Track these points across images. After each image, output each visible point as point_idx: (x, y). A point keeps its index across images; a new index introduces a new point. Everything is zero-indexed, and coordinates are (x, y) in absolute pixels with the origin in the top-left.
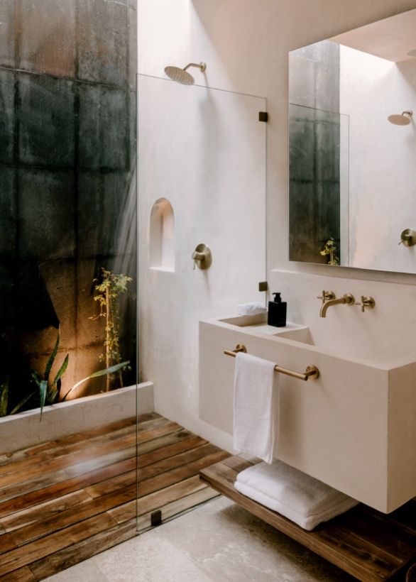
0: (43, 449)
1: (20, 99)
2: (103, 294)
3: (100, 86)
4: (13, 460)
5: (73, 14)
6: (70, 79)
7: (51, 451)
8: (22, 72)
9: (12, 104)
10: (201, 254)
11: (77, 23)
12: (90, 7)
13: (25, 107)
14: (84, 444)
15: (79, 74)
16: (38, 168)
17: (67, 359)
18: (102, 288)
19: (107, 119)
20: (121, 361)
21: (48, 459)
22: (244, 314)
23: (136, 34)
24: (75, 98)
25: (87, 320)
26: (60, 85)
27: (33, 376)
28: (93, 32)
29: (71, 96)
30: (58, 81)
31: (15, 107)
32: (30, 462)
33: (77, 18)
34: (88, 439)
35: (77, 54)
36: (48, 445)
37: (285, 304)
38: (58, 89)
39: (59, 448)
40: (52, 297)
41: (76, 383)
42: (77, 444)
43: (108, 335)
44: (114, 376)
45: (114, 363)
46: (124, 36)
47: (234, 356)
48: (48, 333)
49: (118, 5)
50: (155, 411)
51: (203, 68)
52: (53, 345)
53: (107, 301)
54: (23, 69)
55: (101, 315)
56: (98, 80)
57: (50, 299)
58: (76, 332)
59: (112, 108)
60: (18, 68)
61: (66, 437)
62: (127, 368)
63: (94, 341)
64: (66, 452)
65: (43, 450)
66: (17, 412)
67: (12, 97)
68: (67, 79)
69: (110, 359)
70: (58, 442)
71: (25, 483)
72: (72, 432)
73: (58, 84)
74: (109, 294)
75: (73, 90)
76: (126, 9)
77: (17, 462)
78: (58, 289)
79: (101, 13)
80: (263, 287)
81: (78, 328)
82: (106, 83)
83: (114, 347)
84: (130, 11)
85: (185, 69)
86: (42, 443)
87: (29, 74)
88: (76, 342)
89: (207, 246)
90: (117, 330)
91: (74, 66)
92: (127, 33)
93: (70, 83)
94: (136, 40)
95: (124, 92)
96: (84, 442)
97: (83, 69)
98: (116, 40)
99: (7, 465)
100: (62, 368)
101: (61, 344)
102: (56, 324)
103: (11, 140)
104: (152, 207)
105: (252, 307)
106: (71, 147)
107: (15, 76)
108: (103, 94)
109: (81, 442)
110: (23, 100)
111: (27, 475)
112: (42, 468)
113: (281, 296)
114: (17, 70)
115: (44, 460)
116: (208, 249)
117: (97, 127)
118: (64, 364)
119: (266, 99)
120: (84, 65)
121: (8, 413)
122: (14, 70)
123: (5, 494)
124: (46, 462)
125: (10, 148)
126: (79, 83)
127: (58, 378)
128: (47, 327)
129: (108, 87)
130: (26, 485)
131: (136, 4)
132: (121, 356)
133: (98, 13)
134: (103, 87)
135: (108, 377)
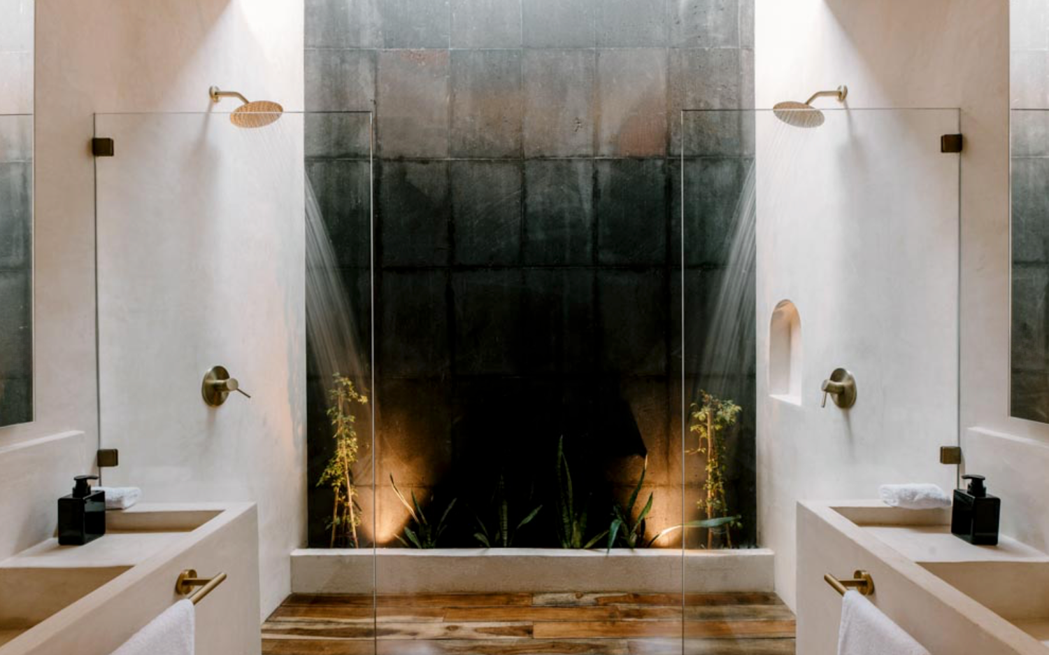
0: (616, 600)
1: (600, 190)
2: (703, 423)
3: (699, 160)
4: (581, 604)
5: (662, 78)
6: (659, 157)
7: (622, 607)
8: (601, 160)
9: (590, 197)
10: (838, 384)
11: (669, 86)
12: (685, 64)
13: (605, 198)
14: (665, 611)
15: (672, 149)
16: (621, 268)
17: (651, 498)
18: (701, 415)
19: (709, 200)
20: (728, 515)
21: (617, 617)
22: (896, 504)
23: (752, 81)
24: (666, 181)
25: (683, 453)
26: (647, 167)
27: (615, 508)
28: (689, 93)
29: (661, 178)
30: (644, 162)
31: (593, 200)
32: (597, 613)
33: (668, 81)
34: (673, 605)
35: (669, 125)
36: (624, 596)
37: (996, 502)
38: (644, 173)
39: (634, 606)
40: (637, 420)
41: (668, 528)
42: (656, 608)
43: (710, 477)
44: (718, 530)
45: (717, 514)
46: (734, 89)
47: (842, 593)
48: (632, 462)
49: (725, 50)
50: (776, 592)
51: (842, 95)
52: (638, 477)
53: (709, 434)
54: (603, 156)
55: (699, 450)
56: (697, 152)
57: (635, 422)
58: (669, 466)
59: (717, 185)
60: (597, 156)
61: (649, 593)
62: (735, 524)
63: (693, 480)
64: (640, 614)
65: (616, 602)
66: (592, 548)
67: (590, 190)
68: (655, 159)
69: (712, 508)
70: (637, 597)
71: (578, 642)
72: (656, 589)
73: (645, 166)
74: (712, 424)
75: (663, 170)
76: (736, 53)
77: (582, 608)
78: (645, 412)
79: (700, 67)
80: (951, 456)
81: (670, 461)
82: (708, 153)
83: (718, 495)
84: (744, 53)
85: (807, 103)
86: (618, 592)
87: (609, 160)
88: (668, 476)
89: (849, 372)
90: (722, 472)
91: (664, 141)
92: (738, 85)
93: (659, 163)
94: (753, 90)
95: (735, 162)
96: (666, 607)
97: (677, 142)
98: (723, 96)
99: (572, 607)
100: (646, 507)
101: (648, 477)
102: (643, 453)
103: (590, 238)
104: (772, 312)
105: (914, 494)
106: (662, 240)
107: (593, 166)
108: (705, 169)
109: (663, 607)
110: (602, 191)
111: (585, 630)
112: (605, 628)
113: (985, 484)
114: (596, 158)
115: (611, 617)
116: (850, 378)
117: (696, 213)
118: (648, 503)
119: (960, 109)
120: (678, 137)
121: (582, 547)
122: (592, 158)
123: (553, 647)
124: (612, 619)
125: (589, 248)
126: (671, 161)
127: (642, 518)
128: (632, 454)
129: (710, 159)
130: (579, 645)
131: (753, 43)
132: (728, 508)
133: (698, 68)
134: (703, 160)
135: (710, 531)
